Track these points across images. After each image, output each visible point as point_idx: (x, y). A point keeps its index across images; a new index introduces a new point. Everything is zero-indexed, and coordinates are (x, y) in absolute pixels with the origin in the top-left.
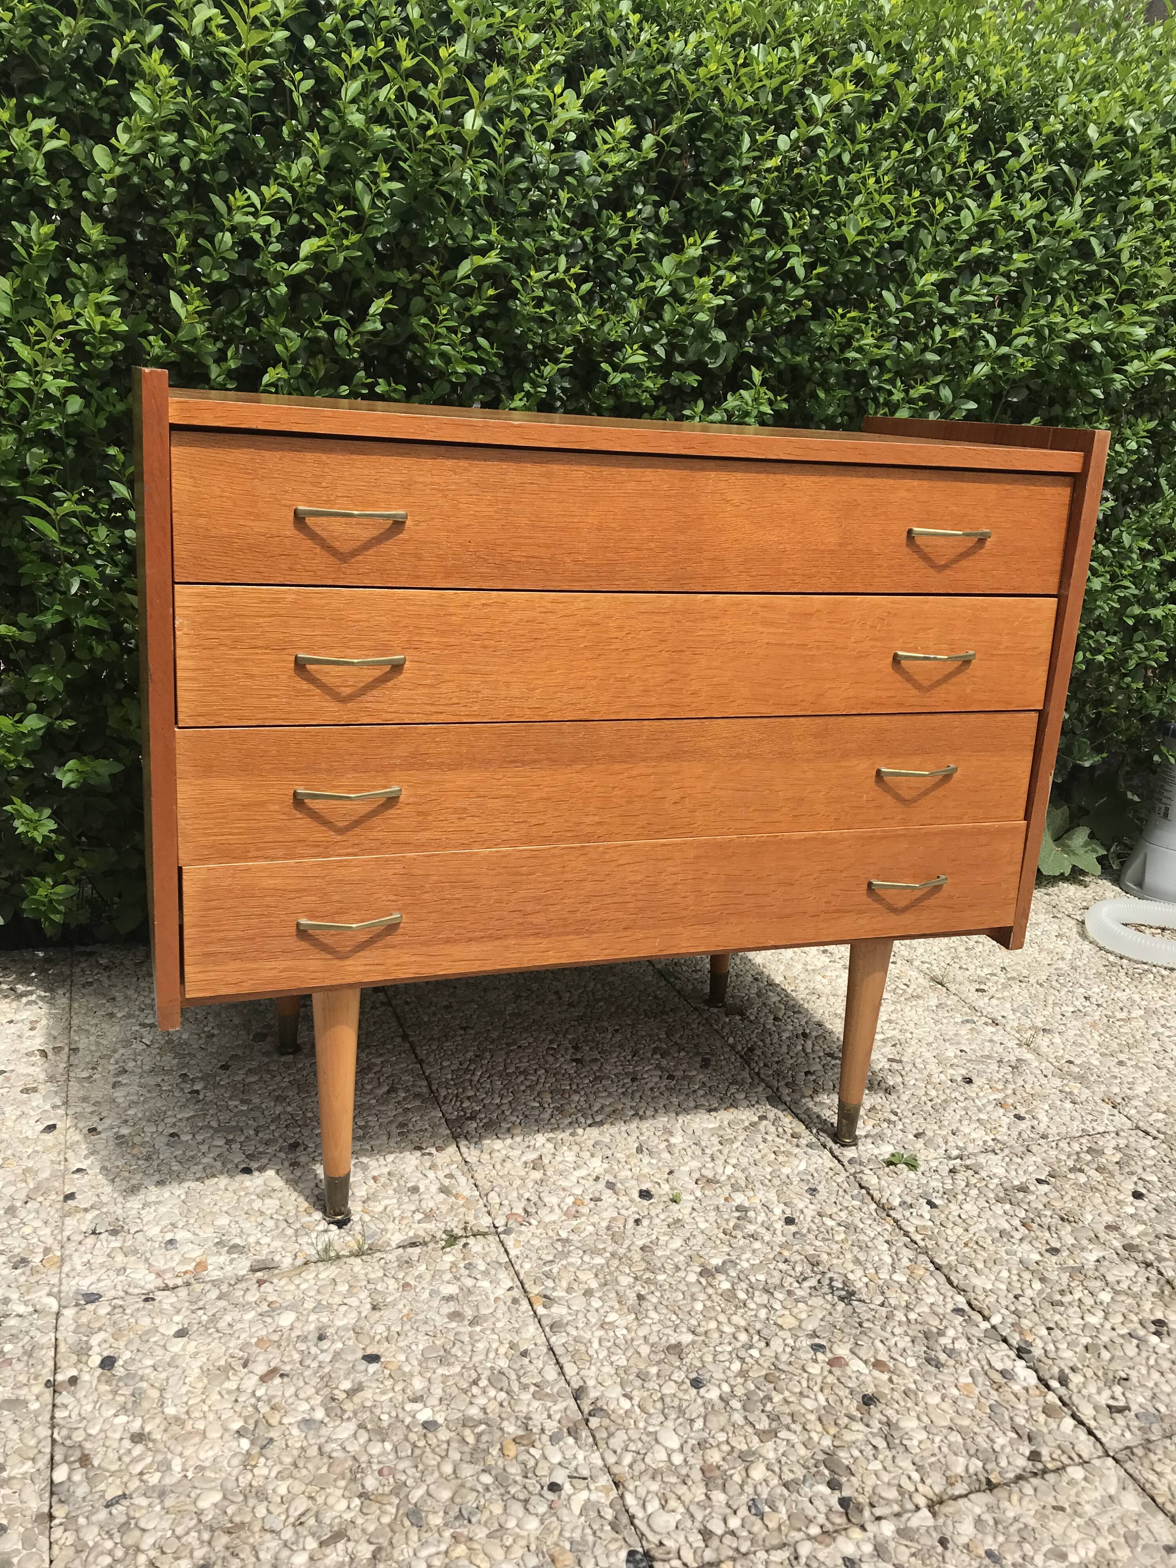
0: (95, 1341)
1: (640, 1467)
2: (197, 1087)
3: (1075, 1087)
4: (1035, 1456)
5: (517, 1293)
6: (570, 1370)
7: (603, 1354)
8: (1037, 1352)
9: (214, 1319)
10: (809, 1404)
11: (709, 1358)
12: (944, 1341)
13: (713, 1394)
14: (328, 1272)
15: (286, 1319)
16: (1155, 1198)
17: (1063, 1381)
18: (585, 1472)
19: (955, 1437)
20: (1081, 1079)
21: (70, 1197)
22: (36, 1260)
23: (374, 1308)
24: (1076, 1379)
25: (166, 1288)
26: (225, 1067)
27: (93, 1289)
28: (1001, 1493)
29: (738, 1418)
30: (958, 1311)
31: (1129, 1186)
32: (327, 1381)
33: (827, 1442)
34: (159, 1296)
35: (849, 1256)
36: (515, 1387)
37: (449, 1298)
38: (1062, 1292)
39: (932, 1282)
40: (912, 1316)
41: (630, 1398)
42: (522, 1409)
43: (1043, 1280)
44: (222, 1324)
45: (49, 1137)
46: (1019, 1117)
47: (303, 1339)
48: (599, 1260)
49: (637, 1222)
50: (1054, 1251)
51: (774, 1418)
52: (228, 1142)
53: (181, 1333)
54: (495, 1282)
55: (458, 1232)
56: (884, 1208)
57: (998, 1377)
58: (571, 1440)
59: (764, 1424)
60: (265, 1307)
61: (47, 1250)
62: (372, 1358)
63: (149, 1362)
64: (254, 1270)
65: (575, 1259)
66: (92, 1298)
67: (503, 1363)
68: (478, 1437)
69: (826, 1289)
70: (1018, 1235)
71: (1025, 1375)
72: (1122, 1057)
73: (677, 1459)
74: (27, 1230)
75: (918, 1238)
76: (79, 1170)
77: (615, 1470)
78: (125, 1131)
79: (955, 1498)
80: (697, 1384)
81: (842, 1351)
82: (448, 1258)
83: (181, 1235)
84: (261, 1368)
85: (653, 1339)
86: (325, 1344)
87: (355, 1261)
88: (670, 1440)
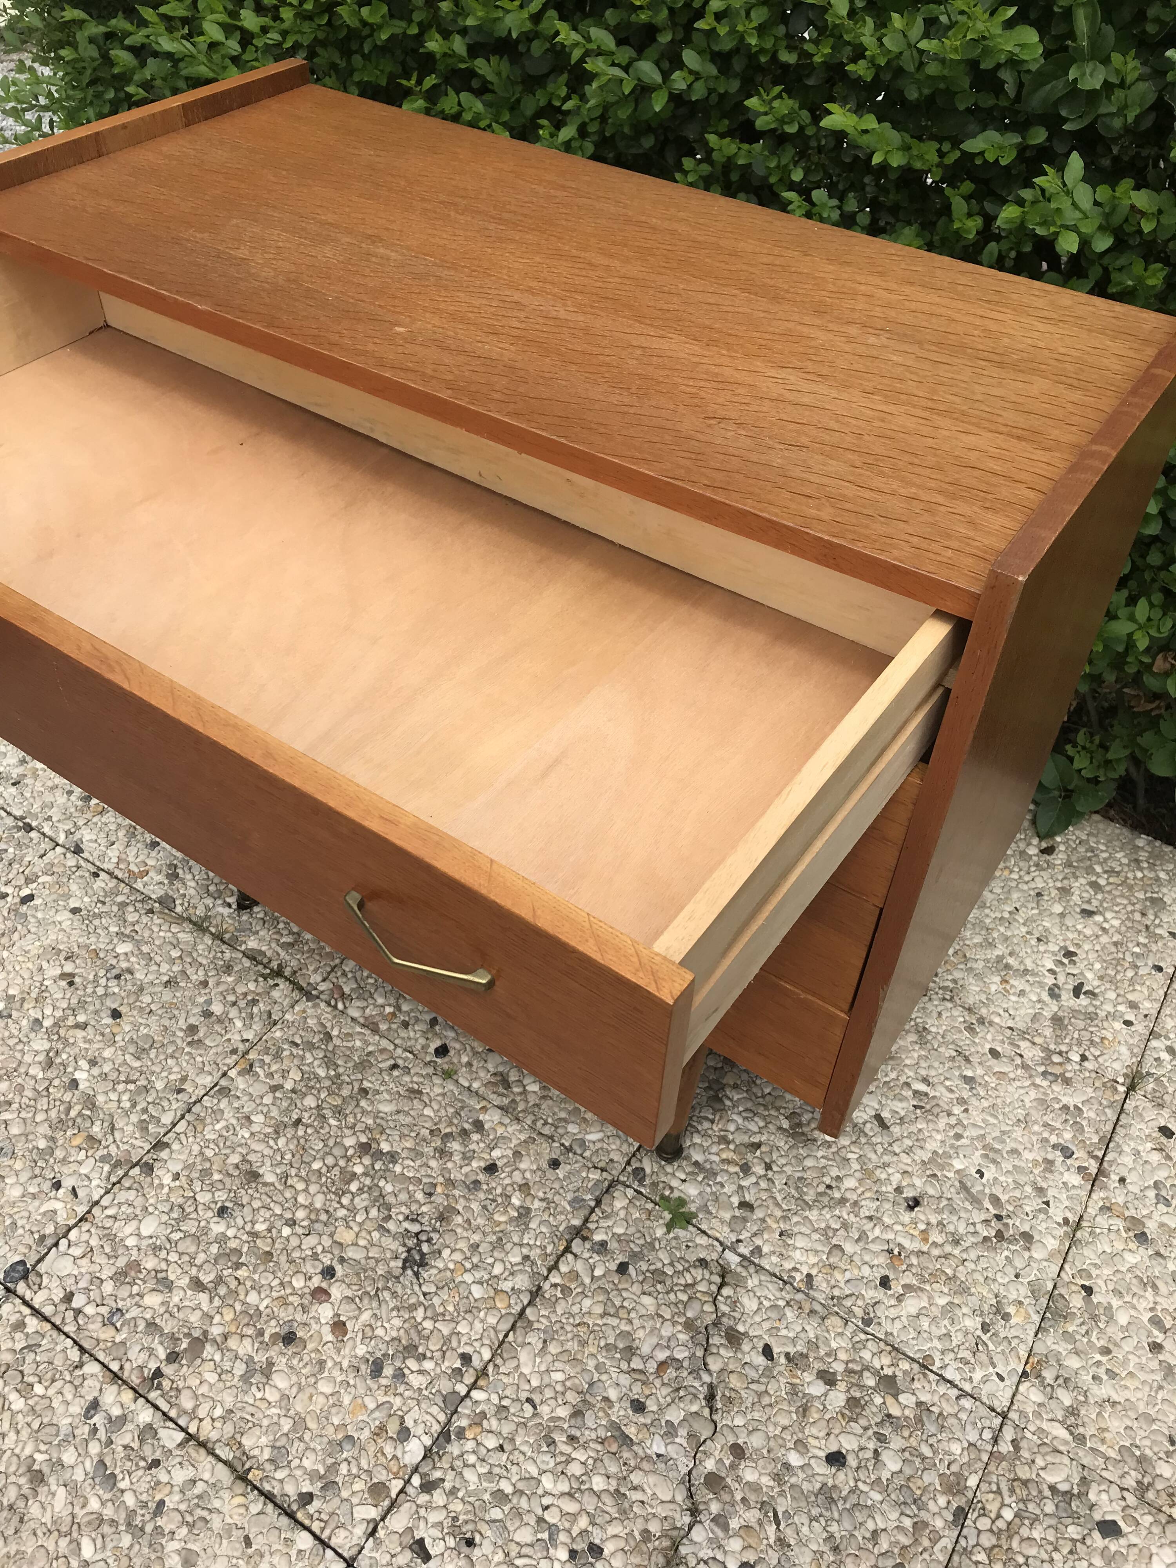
0: (42, 879)
1: (108, 1223)
4: (307, 1499)
5: (245, 1047)
6: (180, 1126)
8: (454, 1448)
9: (97, 915)
11: (257, 1204)
12: (412, 1364)
13: (218, 1227)
14: (186, 935)
15: (124, 948)
16: (843, 1479)
17: (428, 1487)
18: (82, 1193)
19: (286, 1425)
23: (167, 982)
24: (438, 1497)
25: (112, 874)
27: (85, 845)
28: (240, 1487)
29: (201, 1258)
30: (466, 1359)
31: (848, 1444)
32: (78, 1007)
33: (216, 1331)
34: (103, 875)
35: (476, 1238)
36: (139, 1106)
37: (208, 1014)
38: (572, 1439)
39: (492, 1320)
40: (428, 1324)
41: (176, 1177)
42: (121, 1123)
43: (577, 1413)
44: (96, 922)
46: (885, 1282)
47: (110, 969)
49: (394, 1067)
50: (639, 1407)
51: (219, 1280)
53: (75, 911)
54: (247, 1027)
55: (287, 972)
56: (583, 1233)
57: (393, 1428)
58: (107, 1168)
59: (206, 1278)
60: (127, 930)
62: (116, 1014)
63: (41, 916)
64: (160, 901)
66: (78, 851)
67: (160, 1085)
68: (78, 1115)
69: (412, 1242)
70: (636, 1364)
71: (413, 1451)
73: (131, 1241)
77: (96, 1211)
79: (211, 1453)
80: (222, 1211)
81: (337, 1291)
82: (251, 985)
84: (69, 968)
85: (253, 1157)
86: (113, 983)
87: (208, 940)
88: (149, 1227)
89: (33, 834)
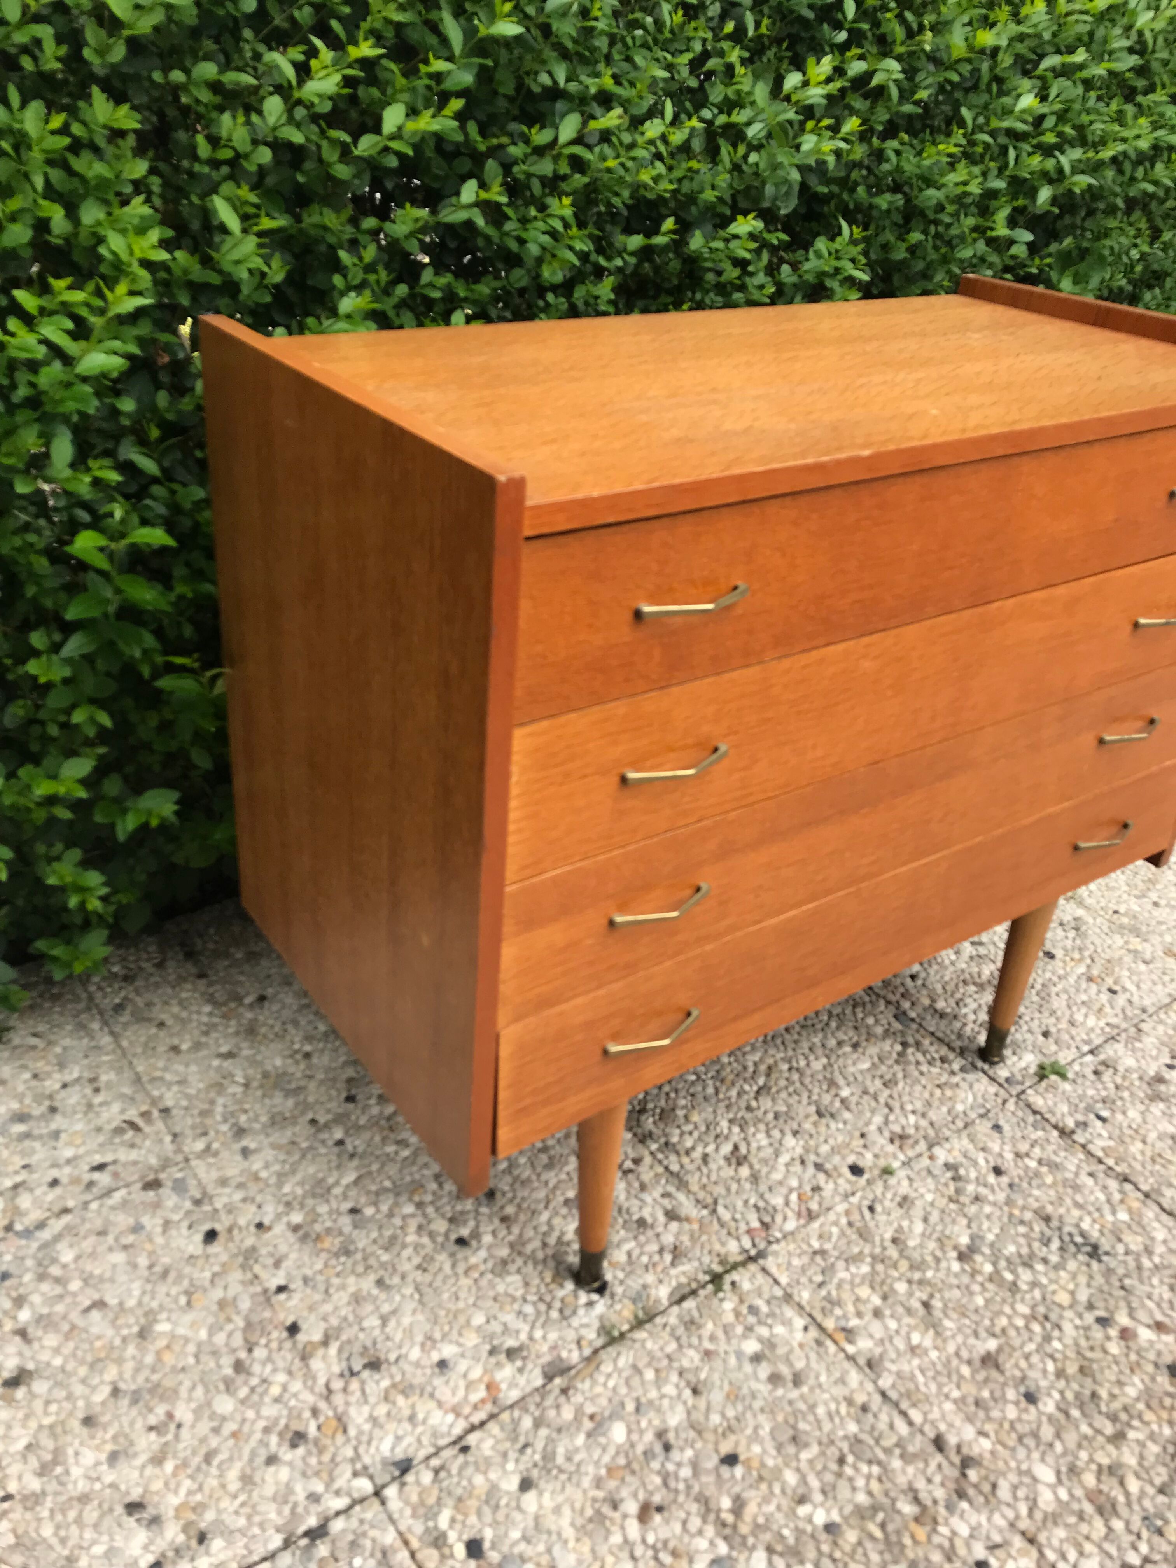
0: (443, 1522)
1: (1038, 1515)
2: (338, 1134)
3: (1136, 943)
5: (813, 1333)
6: (916, 1416)
7: (933, 1387)
9: (548, 1456)
10: (1132, 1392)
11: (1023, 1364)
13: (1049, 1405)
14: (625, 1357)
15: (618, 1433)
18: (997, 1538)
20: (1135, 931)
21: (293, 1329)
22: (312, 1430)
23: (695, 1391)
25: (473, 1428)
26: (350, 1099)
27: (399, 1455)
29: (1085, 1429)
32: (706, 1504)
33: (1167, 1431)
34: (472, 1439)
35: (1068, 1201)
36: (881, 1456)
37: (757, 1358)
39: (1150, 1214)
40: (1157, 1260)
41: (982, 1433)
42: (902, 1481)
44: (560, 1460)
45: (215, 1248)
46: (1112, 991)
47: (648, 1454)
48: (865, 1269)
49: (871, 1209)
51: (1113, 1418)
52: (420, 1205)
53: (526, 1485)
54: (787, 1323)
55: (718, 1268)
56: (1064, 1133)
58: (964, 1505)
59: (1109, 1429)
60: (588, 1425)
61: (315, 1412)
62: (731, 1460)
63: (515, 1534)
64: (549, 1377)
65: (842, 1274)
66: (405, 1467)
67: (852, 1428)
68: (883, 1526)
69: (1072, 1249)
72: (1154, 896)
73: (1063, 1494)
74: (275, 1390)
75: (1110, 1162)
76: (281, 1289)
77: (1020, 1525)
78: (297, 1218)
80: (1031, 1398)
81: (1123, 1319)
82: (728, 1306)
83: (448, 1351)
84: (632, 1507)
85: (965, 1354)
86: (676, 1456)
87: (640, 1335)
88: (1046, 1474)
89: (337, 1526)
